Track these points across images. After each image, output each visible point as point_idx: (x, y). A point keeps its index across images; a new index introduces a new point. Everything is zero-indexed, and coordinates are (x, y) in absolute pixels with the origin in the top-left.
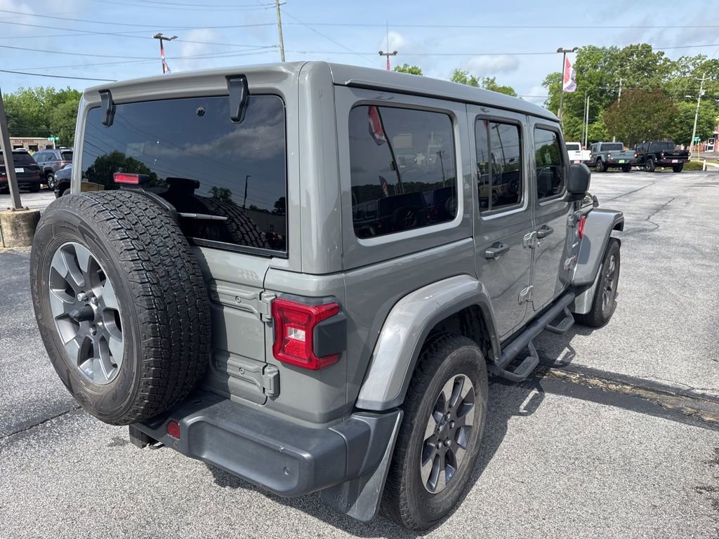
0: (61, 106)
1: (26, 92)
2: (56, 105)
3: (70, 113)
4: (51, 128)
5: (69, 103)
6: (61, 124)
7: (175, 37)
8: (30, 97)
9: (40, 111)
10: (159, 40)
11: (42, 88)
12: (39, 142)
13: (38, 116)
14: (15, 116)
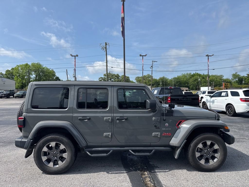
0: (193, 78)
1: (183, 75)
2: (191, 78)
3: (195, 80)
4: (189, 85)
5: (195, 77)
6: (192, 83)
7: (213, 55)
8: (184, 76)
9: (186, 80)
10: (208, 57)
11: (188, 73)
12: (184, 89)
13: (185, 81)
14: (179, 82)
